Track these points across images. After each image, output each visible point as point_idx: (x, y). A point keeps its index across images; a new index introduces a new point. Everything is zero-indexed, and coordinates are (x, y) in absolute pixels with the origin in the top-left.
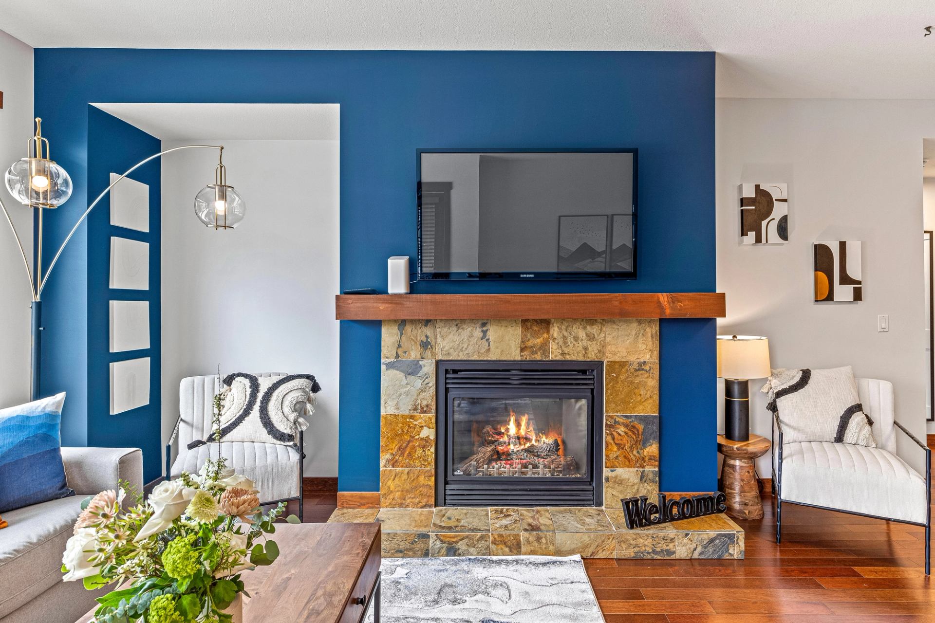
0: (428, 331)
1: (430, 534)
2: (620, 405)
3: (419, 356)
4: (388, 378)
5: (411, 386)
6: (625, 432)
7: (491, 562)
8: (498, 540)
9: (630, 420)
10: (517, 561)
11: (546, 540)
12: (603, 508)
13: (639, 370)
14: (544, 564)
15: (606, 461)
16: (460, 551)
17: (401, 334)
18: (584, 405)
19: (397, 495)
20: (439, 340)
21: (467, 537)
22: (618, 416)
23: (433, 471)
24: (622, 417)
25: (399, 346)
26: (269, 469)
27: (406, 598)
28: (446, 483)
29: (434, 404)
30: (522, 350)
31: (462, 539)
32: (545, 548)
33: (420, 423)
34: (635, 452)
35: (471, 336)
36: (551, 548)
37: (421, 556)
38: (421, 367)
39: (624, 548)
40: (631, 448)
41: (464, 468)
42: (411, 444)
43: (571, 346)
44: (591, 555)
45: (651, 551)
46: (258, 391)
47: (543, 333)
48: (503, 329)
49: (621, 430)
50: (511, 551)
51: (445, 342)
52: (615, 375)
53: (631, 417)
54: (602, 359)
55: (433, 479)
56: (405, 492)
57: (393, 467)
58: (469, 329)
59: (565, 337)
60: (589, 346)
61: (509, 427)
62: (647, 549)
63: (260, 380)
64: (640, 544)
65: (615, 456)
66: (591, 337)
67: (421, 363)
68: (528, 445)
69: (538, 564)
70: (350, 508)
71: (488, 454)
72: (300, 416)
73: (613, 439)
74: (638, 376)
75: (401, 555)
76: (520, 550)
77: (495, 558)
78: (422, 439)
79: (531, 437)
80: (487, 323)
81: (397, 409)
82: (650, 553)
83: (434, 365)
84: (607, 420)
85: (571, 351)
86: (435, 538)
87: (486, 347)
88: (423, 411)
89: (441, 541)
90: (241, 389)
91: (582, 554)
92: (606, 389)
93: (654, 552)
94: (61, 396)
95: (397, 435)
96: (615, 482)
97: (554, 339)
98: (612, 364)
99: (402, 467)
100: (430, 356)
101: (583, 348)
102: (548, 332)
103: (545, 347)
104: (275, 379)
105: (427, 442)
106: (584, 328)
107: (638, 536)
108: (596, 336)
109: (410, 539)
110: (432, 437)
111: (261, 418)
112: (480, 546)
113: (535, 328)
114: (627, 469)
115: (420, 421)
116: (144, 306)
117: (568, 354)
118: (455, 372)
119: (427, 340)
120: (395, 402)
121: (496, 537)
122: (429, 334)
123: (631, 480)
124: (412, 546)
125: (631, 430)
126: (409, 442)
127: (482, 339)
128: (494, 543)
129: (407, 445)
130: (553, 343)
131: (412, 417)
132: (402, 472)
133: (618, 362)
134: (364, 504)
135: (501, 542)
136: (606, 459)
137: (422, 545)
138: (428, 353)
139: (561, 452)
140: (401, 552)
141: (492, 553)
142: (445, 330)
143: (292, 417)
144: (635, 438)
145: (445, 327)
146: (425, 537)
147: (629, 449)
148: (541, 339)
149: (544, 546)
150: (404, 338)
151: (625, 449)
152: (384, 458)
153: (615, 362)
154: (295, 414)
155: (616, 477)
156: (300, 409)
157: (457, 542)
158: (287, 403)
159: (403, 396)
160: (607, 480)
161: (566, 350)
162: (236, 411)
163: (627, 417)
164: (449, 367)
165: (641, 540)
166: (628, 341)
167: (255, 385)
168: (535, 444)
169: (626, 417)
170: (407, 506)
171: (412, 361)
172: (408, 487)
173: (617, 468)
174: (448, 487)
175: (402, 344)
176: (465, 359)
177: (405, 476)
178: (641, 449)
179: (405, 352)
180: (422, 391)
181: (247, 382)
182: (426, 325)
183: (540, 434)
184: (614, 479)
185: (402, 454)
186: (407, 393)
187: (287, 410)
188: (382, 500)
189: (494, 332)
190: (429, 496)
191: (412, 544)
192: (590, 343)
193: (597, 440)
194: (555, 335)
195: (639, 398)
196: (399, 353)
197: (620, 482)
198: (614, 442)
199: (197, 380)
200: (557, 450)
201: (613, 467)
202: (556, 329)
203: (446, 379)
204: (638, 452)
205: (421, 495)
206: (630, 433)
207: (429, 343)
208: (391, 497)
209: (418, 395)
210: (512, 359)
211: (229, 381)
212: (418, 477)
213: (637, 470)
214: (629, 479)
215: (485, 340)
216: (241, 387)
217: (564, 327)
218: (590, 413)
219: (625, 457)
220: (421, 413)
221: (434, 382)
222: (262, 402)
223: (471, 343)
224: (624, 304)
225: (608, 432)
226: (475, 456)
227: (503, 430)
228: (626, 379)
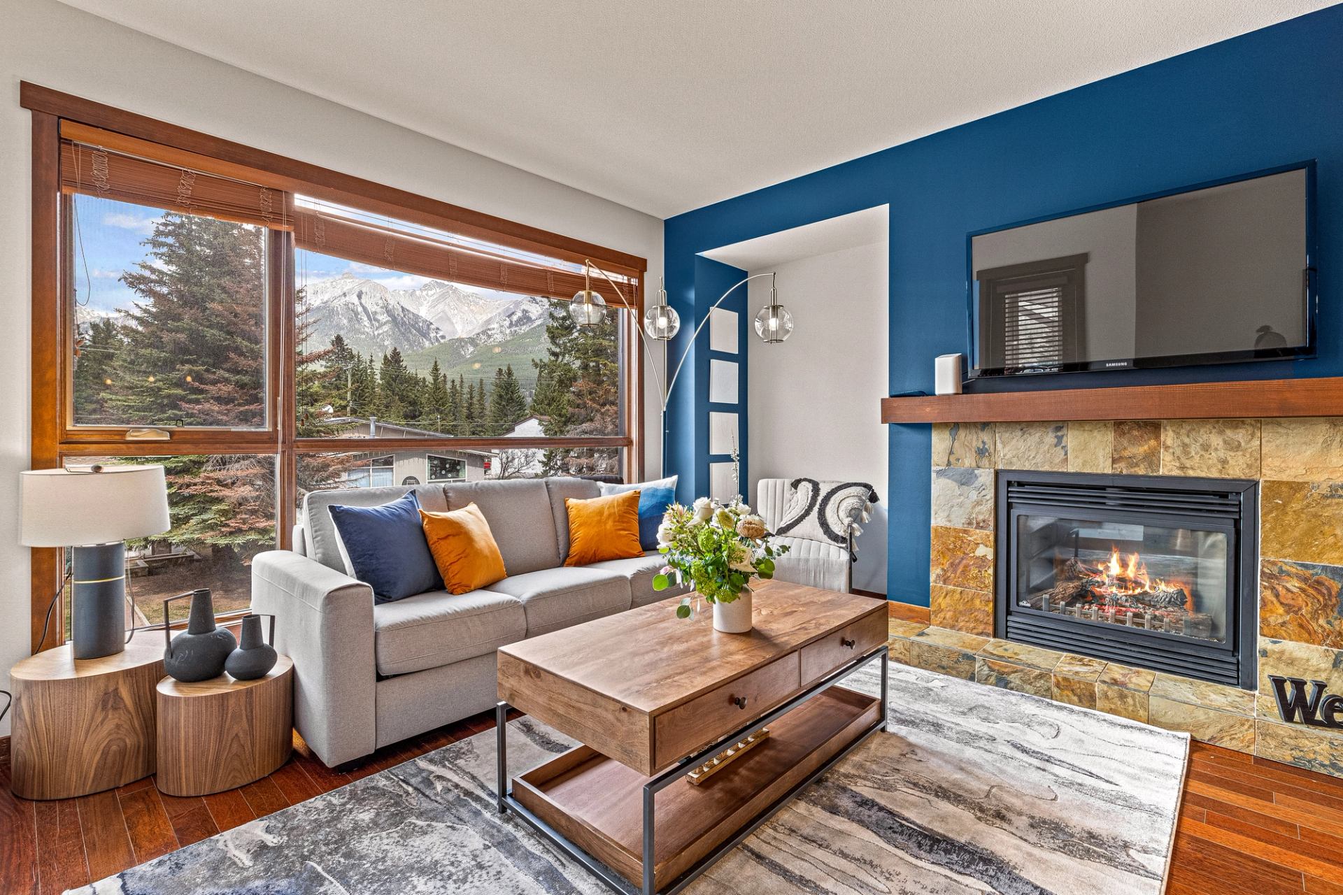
0: (985, 436)
1: (976, 657)
2: (1290, 546)
3: (974, 464)
4: (940, 487)
5: (965, 498)
6: (1300, 588)
7: (1052, 705)
8: (1062, 683)
9: (1311, 572)
10: (1086, 714)
11: (1134, 700)
12: (1257, 693)
13: (1332, 496)
14: (1125, 727)
15: (1262, 625)
16: (1012, 685)
17: (954, 440)
18: (1221, 541)
19: (949, 615)
20: (999, 446)
21: (1022, 671)
22: (1288, 563)
23: (991, 596)
24: (1295, 566)
25: (951, 453)
26: (821, 562)
27: (934, 701)
28: (1009, 613)
29: (992, 519)
30: (1114, 461)
31: (1016, 672)
32: (1132, 711)
33: (975, 539)
34: (1322, 621)
35: (1041, 442)
36: (1141, 712)
37: (965, 678)
38: (976, 477)
39: (1272, 746)
40: (1315, 616)
41: (1032, 601)
42: (964, 562)
43: (1197, 458)
44: (1209, 740)
45: (1327, 763)
46: (818, 495)
47: (1150, 439)
48: (1086, 434)
49: (1294, 584)
50: (1080, 701)
51: (1007, 449)
52: (1280, 502)
53: (1314, 567)
54: (1256, 477)
55: (991, 605)
56: (957, 615)
57: (945, 584)
58: (1037, 435)
59: (1186, 445)
60: (1229, 458)
61: (1109, 565)
62: (1320, 758)
63: (821, 486)
64: (1304, 747)
65: (1280, 621)
66: (1234, 446)
67: (976, 472)
68: (1138, 591)
69: (1115, 724)
70: (899, 618)
71: (1070, 591)
72: (854, 521)
73: (1277, 596)
74: (1329, 505)
75: (943, 671)
76: (1093, 703)
77: (1055, 703)
78: (977, 558)
79: (1142, 582)
80: (1063, 427)
81: (950, 521)
82: (1326, 766)
83: (992, 476)
84: (1263, 566)
85: (1196, 465)
86: (982, 662)
87: (1062, 456)
88: (978, 526)
89: (989, 667)
90: (804, 491)
91: (1194, 734)
92: (1263, 522)
93: (1333, 765)
94: (675, 478)
95: (949, 550)
96: (1279, 659)
97: (1167, 448)
98: (1274, 486)
99: (954, 585)
100: (987, 466)
101: (1219, 461)
102: (1157, 437)
103: (1151, 458)
104: (834, 486)
105: (983, 562)
106: (1221, 432)
107: (1301, 735)
108: (1243, 444)
109: (954, 658)
110: (991, 557)
111: (819, 518)
112: (1038, 685)
113: (1135, 433)
114: (1305, 645)
115: (975, 537)
116: (734, 417)
117: (1192, 468)
118: (1020, 484)
119: (984, 447)
120: (946, 514)
121: (1060, 680)
122: (986, 439)
123: (1314, 662)
124: (956, 665)
125: (1313, 587)
126: (962, 559)
127: (1056, 446)
128: (1058, 685)
129: (960, 562)
130: (1166, 453)
131: (965, 532)
132: (954, 591)
133: (1287, 483)
134: (913, 618)
135: (1067, 688)
136: (1262, 622)
137: (967, 667)
138: (985, 462)
139: (1188, 605)
140: (943, 668)
141: (1054, 697)
142: (1007, 435)
143: (847, 521)
144: (1321, 599)
145: (1006, 432)
146: (971, 659)
147: (1309, 615)
148: (1146, 447)
149: (1131, 708)
150: (956, 444)
151: (1302, 614)
152: (935, 573)
153: (1280, 483)
154: (850, 519)
155: (1282, 652)
156: (855, 515)
157: (1008, 674)
158: (843, 507)
159: (955, 508)
160: (1265, 653)
161: (1188, 463)
162: (799, 511)
163: (1306, 566)
164: (1013, 478)
165: (1307, 742)
166: (1308, 453)
167: (816, 487)
168: (1149, 590)
169: (1302, 565)
170: (960, 629)
171: (967, 470)
172: (961, 608)
173: (1284, 639)
174: (1010, 618)
175: (954, 450)
176: (1032, 469)
177: (957, 596)
178: (1336, 619)
179: (958, 460)
180: (978, 503)
181: (810, 486)
182: (983, 429)
183: (1158, 580)
184: (1278, 656)
185: (955, 571)
186: (961, 505)
187: (842, 514)
188: (932, 617)
189: (1073, 438)
190: (986, 623)
191: (956, 663)
192: (1233, 454)
193: (1245, 594)
194: (1169, 442)
195: (1331, 540)
196: (951, 460)
197: (1289, 662)
198: (1279, 601)
199: (771, 481)
200: (1183, 603)
201: (1276, 637)
202: (1170, 433)
203: (1008, 492)
204: (1329, 623)
205: (976, 620)
206: (1311, 591)
207: (987, 450)
208: (942, 615)
209: (974, 507)
210: (1099, 472)
211: (795, 484)
212: (972, 599)
213: (1328, 650)
214: (1308, 660)
215: (1060, 447)
216: (805, 489)
217: (1183, 431)
218: (1232, 552)
219: (1301, 626)
220: (976, 528)
221: (993, 495)
222: (821, 505)
223: (1041, 451)
224: (1288, 395)
225: (1265, 583)
226: (1051, 590)
227: (1100, 567)
228: (1303, 509)
